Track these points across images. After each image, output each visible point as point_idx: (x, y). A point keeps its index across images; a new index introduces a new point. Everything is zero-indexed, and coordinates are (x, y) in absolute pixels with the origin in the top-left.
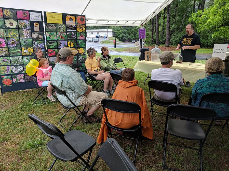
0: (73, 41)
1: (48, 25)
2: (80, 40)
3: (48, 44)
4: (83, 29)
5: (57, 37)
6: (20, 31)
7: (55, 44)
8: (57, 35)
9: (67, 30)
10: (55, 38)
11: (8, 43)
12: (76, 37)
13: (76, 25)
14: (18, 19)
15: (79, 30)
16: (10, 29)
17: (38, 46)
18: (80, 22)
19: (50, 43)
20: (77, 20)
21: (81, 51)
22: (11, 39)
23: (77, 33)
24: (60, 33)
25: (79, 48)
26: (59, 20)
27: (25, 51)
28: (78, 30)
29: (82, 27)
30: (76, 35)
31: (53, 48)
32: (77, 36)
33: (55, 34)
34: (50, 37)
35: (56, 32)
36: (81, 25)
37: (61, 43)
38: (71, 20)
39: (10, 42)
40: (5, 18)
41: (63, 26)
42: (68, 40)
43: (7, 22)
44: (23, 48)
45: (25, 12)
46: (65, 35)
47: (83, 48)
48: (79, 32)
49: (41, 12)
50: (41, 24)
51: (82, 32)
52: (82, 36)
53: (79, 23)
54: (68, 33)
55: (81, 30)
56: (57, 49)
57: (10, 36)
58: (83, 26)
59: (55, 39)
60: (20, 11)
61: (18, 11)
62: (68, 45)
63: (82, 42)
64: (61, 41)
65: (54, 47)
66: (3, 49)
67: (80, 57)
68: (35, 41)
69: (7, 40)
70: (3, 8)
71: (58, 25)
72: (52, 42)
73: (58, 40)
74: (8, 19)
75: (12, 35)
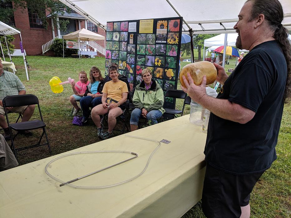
0: (161, 57)
1: (140, 36)
2: (169, 56)
3: (138, 59)
4: (175, 40)
5: (145, 51)
6: (120, 43)
7: (143, 59)
8: (146, 48)
9: (157, 42)
10: (144, 52)
11: (113, 55)
12: (165, 52)
13: (167, 34)
14: (120, 32)
15: (170, 41)
16: (115, 42)
17: (130, 61)
18: (173, 29)
20: (169, 26)
21: (170, 73)
22: (115, 51)
23: (168, 46)
24: (149, 45)
25: (168, 69)
26: (149, 29)
27: (121, 65)
28: (168, 41)
29: (174, 36)
30: (165, 49)
32: (167, 50)
33: (144, 46)
34: (140, 50)
35: (146, 44)
36: (173, 33)
37: (148, 59)
38: (162, 26)
41: (153, 36)
42: (155, 56)
44: (120, 61)
45: (126, 23)
46: (153, 49)
47: (172, 70)
48: (169, 44)
49: (137, 21)
51: (174, 44)
52: (173, 51)
53: (171, 31)
54: (157, 46)
55: (172, 42)
56: (143, 67)
57: (114, 49)
58: (176, 35)
60: (123, 23)
62: (155, 62)
63: (172, 60)
64: (149, 57)
65: (142, 64)
66: (109, 60)
67: (167, 82)
68: (129, 55)
69: (112, 52)
70: (114, 22)
71: (148, 35)
72: (140, 56)
73: (146, 55)
74: (115, 32)
75: (116, 47)
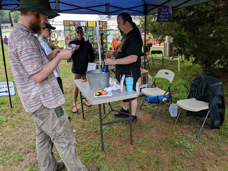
1: (89, 27)
4: (106, 29)
5: (93, 34)
7: (92, 37)
8: (93, 32)
11: (71, 38)
13: (102, 27)
14: (75, 26)
16: (72, 31)
18: (104, 25)
19: (89, 37)
21: (105, 41)
22: (72, 35)
23: (103, 31)
26: (94, 25)
28: (103, 29)
29: (105, 28)
31: (91, 40)
33: (92, 32)
34: (90, 34)
35: (92, 31)
37: (94, 37)
39: (72, 37)
40: (70, 25)
43: (71, 27)
45: (79, 22)
47: (105, 39)
49: (86, 21)
50: (85, 27)
52: (105, 33)
55: (105, 30)
56: (92, 40)
57: (72, 34)
59: (92, 35)
60: (77, 22)
61: (75, 21)
63: (105, 36)
64: (94, 36)
66: (69, 40)
69: (71, 36)
70: (69, 21)
71: (93, 27)
72: (90, 36)
73: (93, 35)
74: (71, 26)
75: (73, 33)
